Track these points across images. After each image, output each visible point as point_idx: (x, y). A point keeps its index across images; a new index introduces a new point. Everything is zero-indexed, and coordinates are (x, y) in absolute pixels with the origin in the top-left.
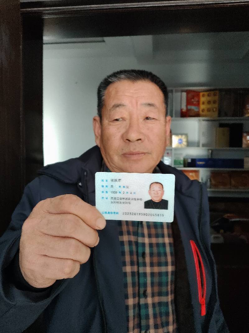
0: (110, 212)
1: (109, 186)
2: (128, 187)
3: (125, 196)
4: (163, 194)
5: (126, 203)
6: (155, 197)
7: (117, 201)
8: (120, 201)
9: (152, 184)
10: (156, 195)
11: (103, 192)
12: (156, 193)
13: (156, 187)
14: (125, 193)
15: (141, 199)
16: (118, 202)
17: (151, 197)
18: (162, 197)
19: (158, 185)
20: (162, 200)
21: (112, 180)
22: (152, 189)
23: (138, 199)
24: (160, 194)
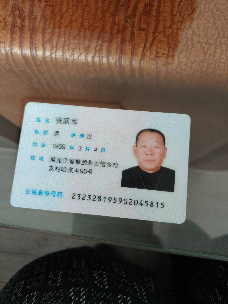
0: (44, 190)
1: (51, 133)
2: (90, 137)
3: (82, 156)
4: (163, 155)
5: (83, 171)
6: (147, 161)
7: (63, 165)
8: (69, 165)
9: (141, 132)
10: (149, 157)
11: (35, 144)
12: (149, 153)
13: (150, 140)
14: (84, 148)
15: (116, 165)
16: (64, 169)
17: (138, 160)
18: (161, 161)
19: (154, 135)
20: (162, 168)
21: (59, 121)
22: (141, 143)
23: (109, 164)
24: (157, 156)
